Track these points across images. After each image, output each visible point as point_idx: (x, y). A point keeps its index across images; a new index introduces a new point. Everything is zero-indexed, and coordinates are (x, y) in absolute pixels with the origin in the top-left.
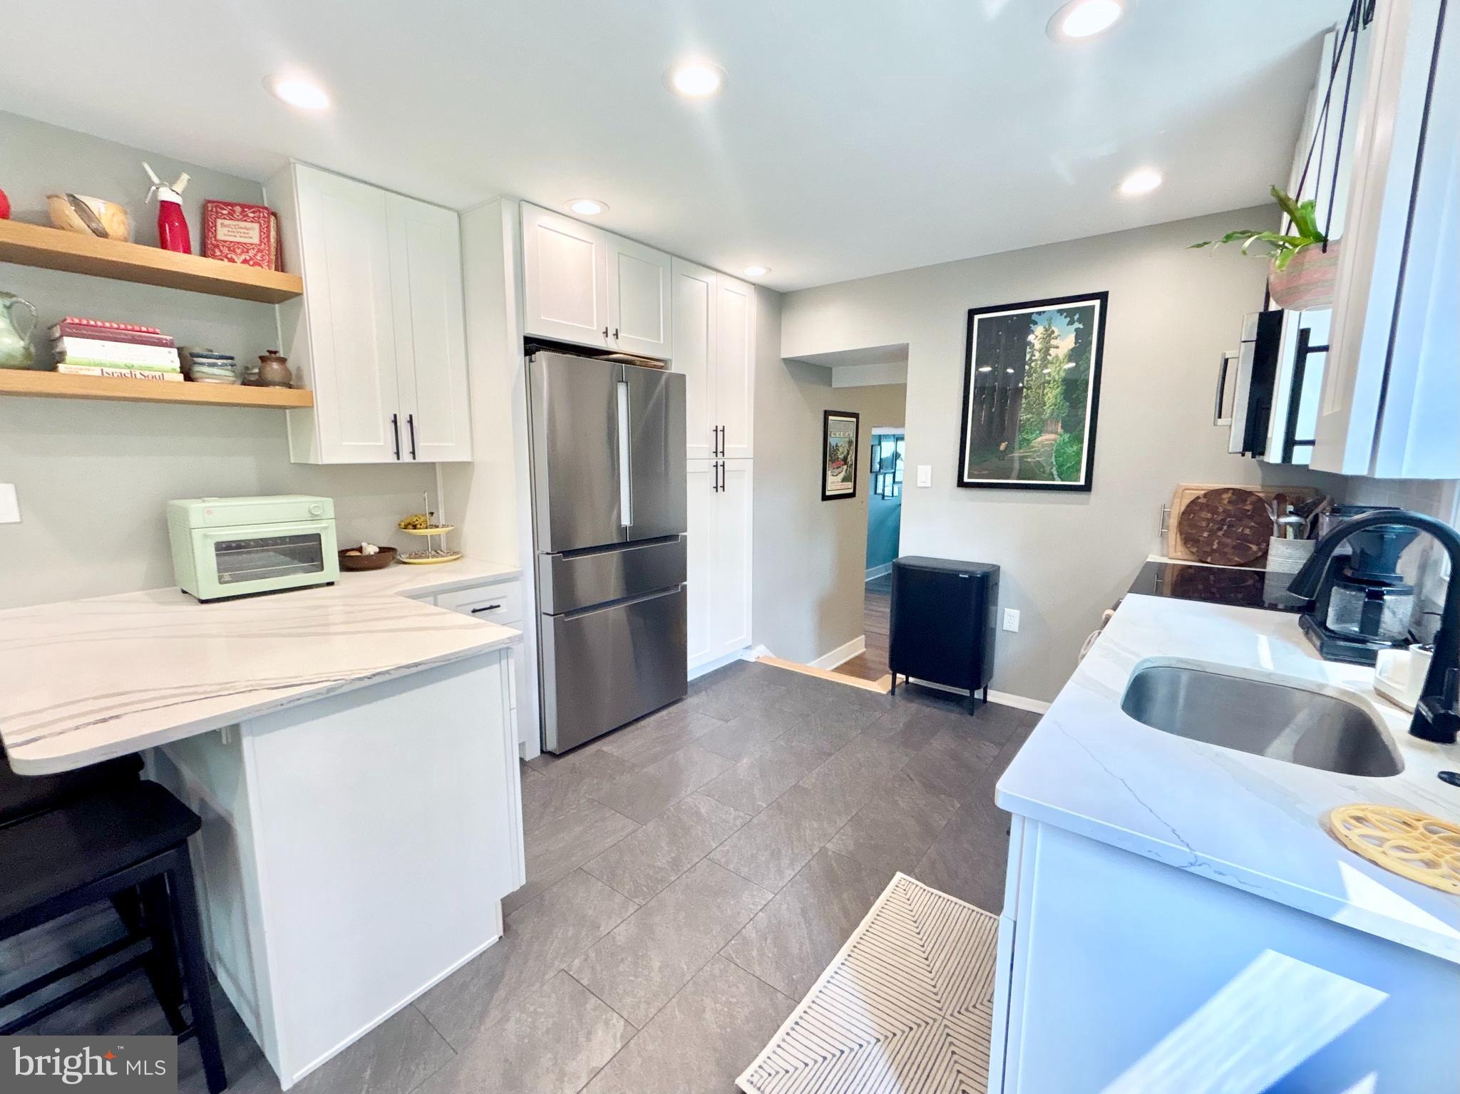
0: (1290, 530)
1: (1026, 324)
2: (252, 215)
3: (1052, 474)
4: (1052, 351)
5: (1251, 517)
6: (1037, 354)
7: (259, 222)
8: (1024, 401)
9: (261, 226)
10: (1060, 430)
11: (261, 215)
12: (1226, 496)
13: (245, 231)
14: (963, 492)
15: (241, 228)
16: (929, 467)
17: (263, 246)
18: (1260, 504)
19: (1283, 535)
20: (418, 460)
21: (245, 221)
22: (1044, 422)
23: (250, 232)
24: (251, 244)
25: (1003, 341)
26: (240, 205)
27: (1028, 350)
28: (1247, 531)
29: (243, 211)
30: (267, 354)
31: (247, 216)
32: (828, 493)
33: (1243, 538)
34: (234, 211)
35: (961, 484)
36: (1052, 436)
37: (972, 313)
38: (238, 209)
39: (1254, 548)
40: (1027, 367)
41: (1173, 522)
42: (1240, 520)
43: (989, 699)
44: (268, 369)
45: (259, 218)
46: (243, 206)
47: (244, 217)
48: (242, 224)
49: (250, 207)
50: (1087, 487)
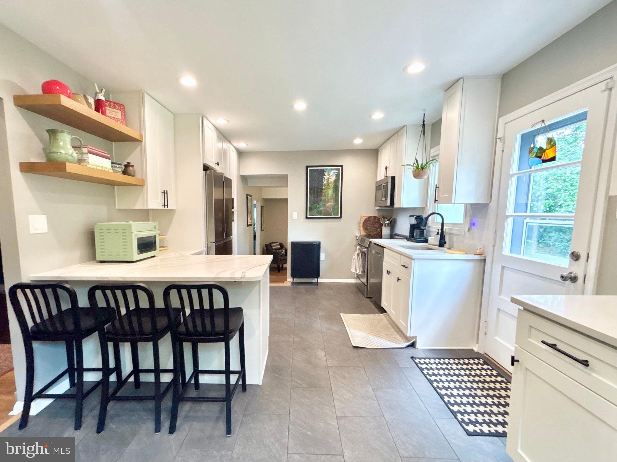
0: (386, 225)
1: (322, 172)
2: (118, 107)
3: (331, 213)
4: (330, 180)
5: (377, 223)
6: (326, 180)
7: (121, 110)
8: (323, 193)
9: (121, 112)
10: (333, 202)
11: (121, 107)
12: (372, 218)
13: (116, 113)
14: (307, 220)
15: (114, 112)
16: (296, 213)
17: (123, 120)
18: (379, 219)
19: (385, 226)
20: (169, 208)
21: (115, 109)
22: (329, 199)
23: (118, 114)
24: (119, 119)
25: (317, 176)
26: (113, 102)
27: (324, 179)
28: (377, 226)
29: (114, 105)
30: (127, 164)
31: (116, 107)
32: (248, 224)
33: (376, 227)
34: (111, 104)
35: (307, 218)
36: (331, 203)
37: (307, 167)
38: (112, 104)
39: (379, 230)
40: (323, 184)
41: (361, 225)
42: (375, 223)
43: (319, 281)
44: (129, 170)
45: (120, 108)
46: (114, 103)
47: (115, 108)
48: (115, 110)
49: (117, 104)
50: (341, 217)
